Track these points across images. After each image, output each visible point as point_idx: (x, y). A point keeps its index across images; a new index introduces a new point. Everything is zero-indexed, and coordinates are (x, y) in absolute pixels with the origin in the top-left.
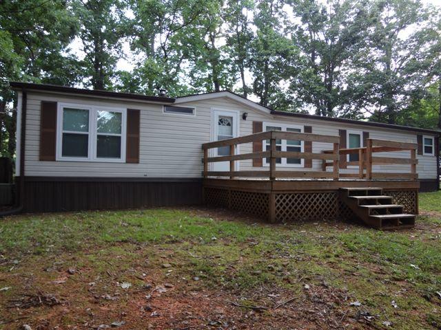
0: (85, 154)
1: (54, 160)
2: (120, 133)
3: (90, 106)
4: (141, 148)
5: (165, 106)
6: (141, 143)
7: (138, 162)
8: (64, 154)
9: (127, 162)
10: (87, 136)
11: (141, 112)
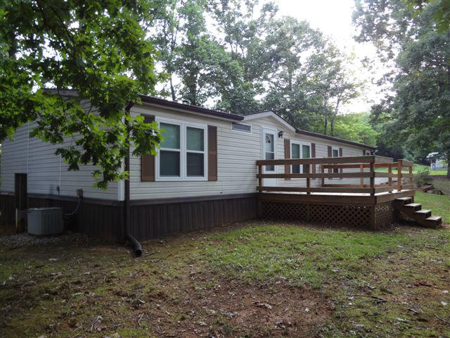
0: (178, 173)
1: (154, 181)
2: (203, 151)
3: (180, 121)
4: (219, 165)
5: (233, 123)
6: (219, 160)
7: (216, 180)
8: (162, 174)
9: (209, 181)
10: (179, 153)
11: (218, 129)
